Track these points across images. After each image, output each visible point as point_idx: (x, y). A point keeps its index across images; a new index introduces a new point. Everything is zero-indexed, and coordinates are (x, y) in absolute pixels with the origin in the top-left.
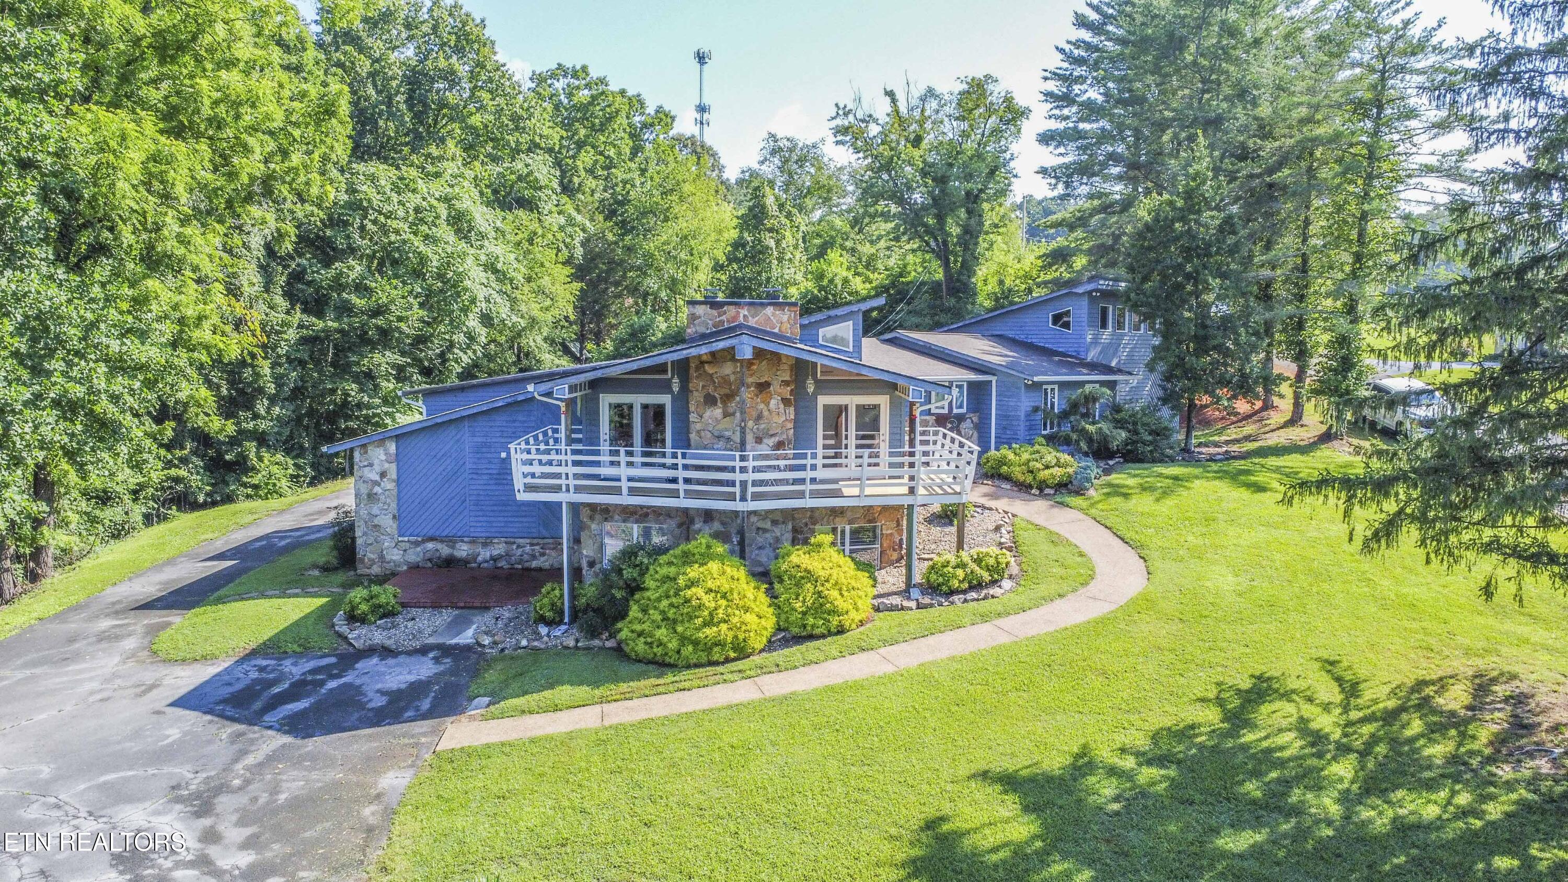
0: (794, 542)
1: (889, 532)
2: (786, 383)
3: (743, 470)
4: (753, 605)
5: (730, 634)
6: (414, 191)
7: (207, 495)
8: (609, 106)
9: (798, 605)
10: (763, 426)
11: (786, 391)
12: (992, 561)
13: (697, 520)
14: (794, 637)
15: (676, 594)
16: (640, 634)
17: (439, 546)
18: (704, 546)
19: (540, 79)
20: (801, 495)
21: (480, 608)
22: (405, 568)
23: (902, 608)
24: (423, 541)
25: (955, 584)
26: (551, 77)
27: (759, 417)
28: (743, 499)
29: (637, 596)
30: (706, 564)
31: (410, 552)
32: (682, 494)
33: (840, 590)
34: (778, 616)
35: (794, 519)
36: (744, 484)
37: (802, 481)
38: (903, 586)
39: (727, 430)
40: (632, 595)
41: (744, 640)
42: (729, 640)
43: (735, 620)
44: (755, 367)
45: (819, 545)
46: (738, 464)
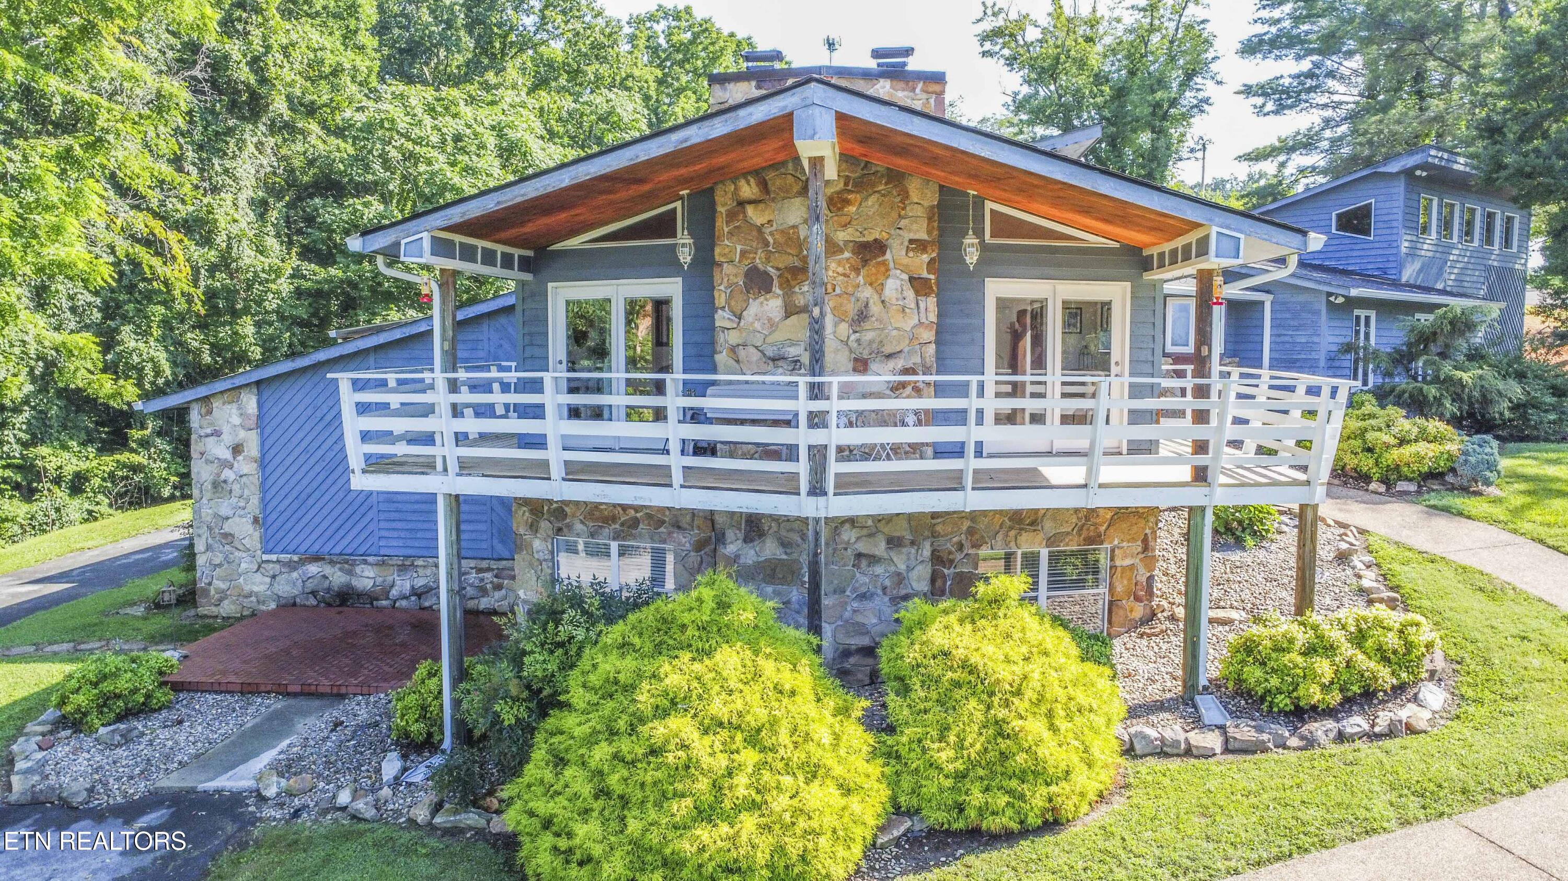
0: (936, 593)
1: (1128, 562)
2: (919, 245)
3: (817, 420)
4: (829, 760)
5: (765, 843)
6: (455, 116)
7: (175, 487)
8: (713, 44)
9: (945, 756)
10: (869, 336)
11: (920, 262)
12: (1392, 640)
13: (730, 534)
14: (931, 832)
15: (632, 730)
16: (547, 824)
17: (328, 570)
18: (710, 604)
19: (637, 21)
20: (954, 482)
21: (332, 695)
22: (273, 606)
23: (1189, 752)
24: (302, 562)
25: (1314, 694)
26: (650, 20)
27: (862, 316)
28: (817, 490)
29: (551, 723)
30: (709, 653)
31: (281, 579)
32: (677, 477)
33: (1050, 715)
34: (894, 781)
35: (934, 535)
36: (818, 454)
37: (957, 451)
38: (1177, 688)
39: (793, 343)
40: (544, 715)
41: (803, 858)
42: (761, 857)
43: (780, 803)
44: (852, 209)
45: (996, 601)
46: (803, 405)
